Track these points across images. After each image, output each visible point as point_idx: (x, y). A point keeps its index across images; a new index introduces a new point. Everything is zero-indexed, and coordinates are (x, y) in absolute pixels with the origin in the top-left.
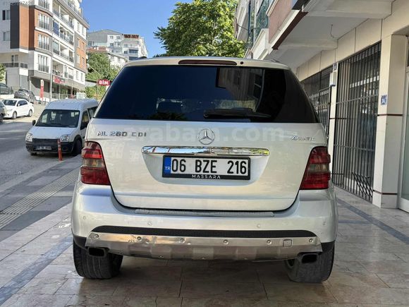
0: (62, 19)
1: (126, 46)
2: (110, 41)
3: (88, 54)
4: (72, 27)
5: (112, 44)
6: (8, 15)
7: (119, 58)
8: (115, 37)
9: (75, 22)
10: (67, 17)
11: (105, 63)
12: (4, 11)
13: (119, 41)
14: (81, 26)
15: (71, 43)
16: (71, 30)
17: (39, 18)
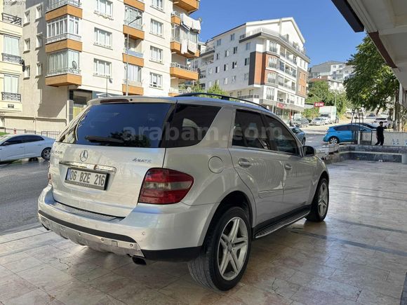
0: (288, 58)
1: (347, 72)
2: (333, 69)
3: (309, 83)
4: (296, 63)
5: (335, 72)
6: (248, 61)
7: (338, 83)
8: (337, 66)
9: (298, 59)
10: (291, 56)
11: (325, 89)
12: (246, 60)
13: (341, 69)
14: (303, 61)
15: (295, 76)
16: (295, 66)
17: (270, 60)
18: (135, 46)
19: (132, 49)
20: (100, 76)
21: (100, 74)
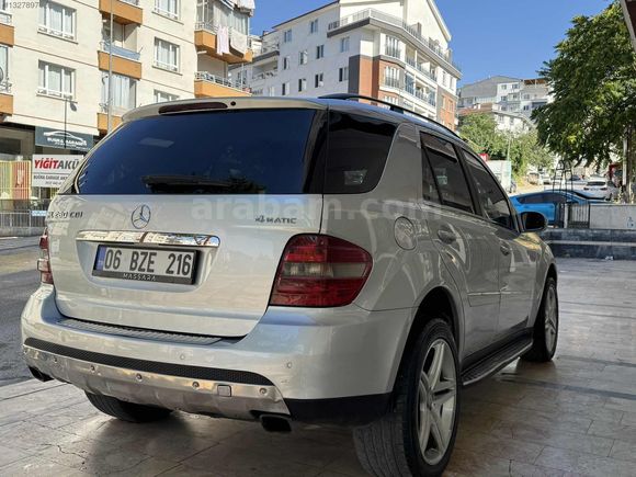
0: (420, 69)
1: (527, 97)
2: (501, 92)
3: (459, 118)
4: (434, 78)
5: (505, 98)
6: (346, 74)
7: (512, 118)
8: (510, 86)
9: (439, 71)
10: (426, 66)
11: (488, 129)
12: (341, 70)
13: (517, 91)
14: (448, 76)
15: (433, 104)
16: (434, 85)
17: (387, 72)
18: (123, 38)
19: (118, 44)
20: (53, 97)
21: (53, 91)
